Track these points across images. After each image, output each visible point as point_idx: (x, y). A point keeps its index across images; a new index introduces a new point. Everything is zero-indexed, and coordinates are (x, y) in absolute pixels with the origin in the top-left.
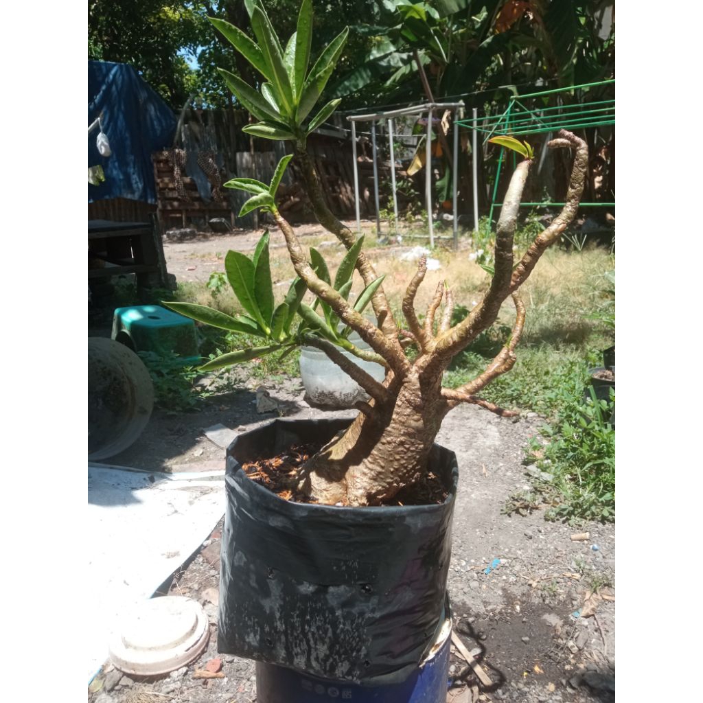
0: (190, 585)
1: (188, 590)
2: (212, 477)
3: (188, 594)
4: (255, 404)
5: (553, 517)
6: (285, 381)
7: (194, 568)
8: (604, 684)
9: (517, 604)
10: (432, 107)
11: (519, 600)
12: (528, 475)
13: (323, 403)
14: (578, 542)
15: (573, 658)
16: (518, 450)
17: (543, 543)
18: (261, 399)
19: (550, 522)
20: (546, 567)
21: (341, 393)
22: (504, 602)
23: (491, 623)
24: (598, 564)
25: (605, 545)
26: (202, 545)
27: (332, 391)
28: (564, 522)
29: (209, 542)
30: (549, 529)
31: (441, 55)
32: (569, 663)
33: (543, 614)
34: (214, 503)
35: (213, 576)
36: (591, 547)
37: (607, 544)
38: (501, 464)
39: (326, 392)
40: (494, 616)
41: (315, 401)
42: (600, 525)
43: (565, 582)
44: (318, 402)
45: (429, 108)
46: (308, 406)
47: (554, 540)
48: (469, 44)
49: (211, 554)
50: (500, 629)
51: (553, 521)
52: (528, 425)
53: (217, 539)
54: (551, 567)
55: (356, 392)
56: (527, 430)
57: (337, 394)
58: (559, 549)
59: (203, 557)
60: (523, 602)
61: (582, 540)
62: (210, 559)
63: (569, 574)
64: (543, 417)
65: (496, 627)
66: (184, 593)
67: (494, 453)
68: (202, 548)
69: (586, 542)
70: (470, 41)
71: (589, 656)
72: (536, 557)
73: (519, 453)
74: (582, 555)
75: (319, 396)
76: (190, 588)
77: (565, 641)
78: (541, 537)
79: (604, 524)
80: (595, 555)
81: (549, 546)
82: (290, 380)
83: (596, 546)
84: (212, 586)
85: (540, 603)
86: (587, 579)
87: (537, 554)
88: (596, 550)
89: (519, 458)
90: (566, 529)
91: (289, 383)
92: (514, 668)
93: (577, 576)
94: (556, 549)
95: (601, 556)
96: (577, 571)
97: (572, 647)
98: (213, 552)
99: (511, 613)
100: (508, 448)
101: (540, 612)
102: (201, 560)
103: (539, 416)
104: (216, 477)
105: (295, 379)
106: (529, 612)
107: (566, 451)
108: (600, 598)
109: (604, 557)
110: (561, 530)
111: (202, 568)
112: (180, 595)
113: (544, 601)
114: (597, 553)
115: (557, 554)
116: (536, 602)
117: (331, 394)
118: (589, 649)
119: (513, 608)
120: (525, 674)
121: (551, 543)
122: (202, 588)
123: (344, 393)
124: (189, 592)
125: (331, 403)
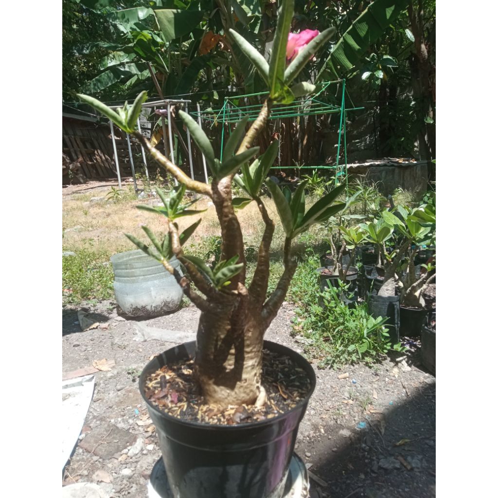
0: (80, 472)
1: (79, 477)
2: (67, 386)
3: (80, 480)
4: (79, 324)
5: (323, 366)
6: (97, 304)
7: (78, 458)
8: (392, 465)
9: (321, 428)
10: (170, 102)
11: (321, 425)
12: (296, 342)
13: (136, 316)
14: (343, 380)
15: (368, 454)
16: (284, 328)
17: (323, 385)
18: (82, 320)
19: (322, 370)
20: (330, 400)
21: (151, 306)
22: (312, 429)
23: (310, 444)
24: (360, 392)
25: (359, 379)
26: (79, 439)
27: (144, 305)
28: (330, 368)
29: (83, 435)
30: (323, 375)
31: (163, 67)
32: (367, 458)
33: (339, 431)
34: (77, 405)
35: (97, 461)
36: (352, 381)
37: (360, 378)
38: (278, 338)
39: (139, 307)
40: (310, 439)
41: (130, 315)
42: (352, 367)
43: (345, 407)
44: (133, 316)
45: (167, 103)
46: (124, 319)
47: (329, 381)
48: (182, 61)
49: (88, 445)
50: (317, 447)
51: (324, 369)
52: (285, 310)
53: (89, 432)
54: (333, 399)
55: (163, 304)
56: (286, 314)
57: (149, 308)
58: (334, 386)
59: (82, 448)
60: (324, 426)
61: (345, 378)
62: (89, 449)
63: (346, 402)
64: (292, 304)
65: (314, 446)
66: (77, 481)
67: (270, 332)
68: (79, 441)
69: (347, 379)
70: (183, 59)
71: (376, 451)
72: (322, 394)
73: (286, 329)
74: (349, 388)
75: (133, 311)
76: (80, 475)
77: (359, 445)
78: (320, 381)
79: (353, 366)
80: (355, 386)
81: (327, 386)
82: (101, 303)
83: (354, 381)
84: (98, 469)
85: (334, 424)
86: (357, 402)
87: (322, 392)
88: (355, 383)
89: (287, 332)
90: (333, 373)
91: (101, 305)
92: (336, 470)
93: (351, 402)
94: (332, 387)
95: (359, 386)
96: (349, 398)
97: (365, 447)
98: (89, 442)
99: (320, 435)
100: (278, 327)
101: (337, 430)
102: (81, 451)
103: (289, 304)
104: (70, 385)
105: (105, 301)
106: (330, 431)
107: (315, 323)
108: (369, 413)
109: (361, 386)
110: (330, 374)
111: (84, 457)
112: (73, 483)
113: (336, 422)
114: (356, 384)
115: (334, 390)
116: (332, 424)
117: (144, 308)
118: (375, 446)
119: (320, 431)
120: (343, 472)
121: (328, 384)
122: (91, 473)
123: (154, 305)
124: (81, 478)
125: (143, 314)
